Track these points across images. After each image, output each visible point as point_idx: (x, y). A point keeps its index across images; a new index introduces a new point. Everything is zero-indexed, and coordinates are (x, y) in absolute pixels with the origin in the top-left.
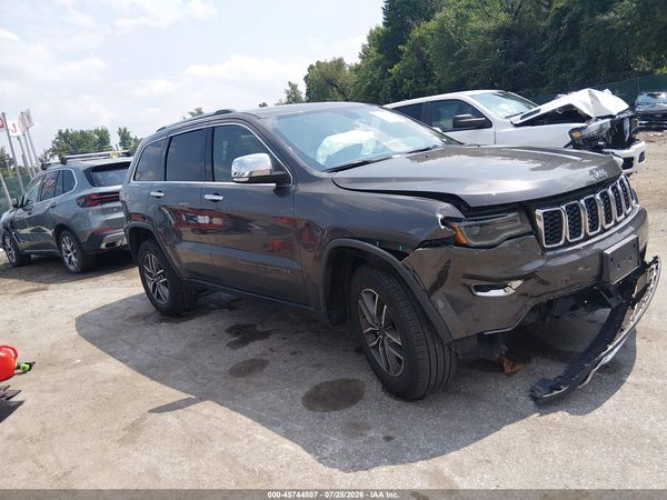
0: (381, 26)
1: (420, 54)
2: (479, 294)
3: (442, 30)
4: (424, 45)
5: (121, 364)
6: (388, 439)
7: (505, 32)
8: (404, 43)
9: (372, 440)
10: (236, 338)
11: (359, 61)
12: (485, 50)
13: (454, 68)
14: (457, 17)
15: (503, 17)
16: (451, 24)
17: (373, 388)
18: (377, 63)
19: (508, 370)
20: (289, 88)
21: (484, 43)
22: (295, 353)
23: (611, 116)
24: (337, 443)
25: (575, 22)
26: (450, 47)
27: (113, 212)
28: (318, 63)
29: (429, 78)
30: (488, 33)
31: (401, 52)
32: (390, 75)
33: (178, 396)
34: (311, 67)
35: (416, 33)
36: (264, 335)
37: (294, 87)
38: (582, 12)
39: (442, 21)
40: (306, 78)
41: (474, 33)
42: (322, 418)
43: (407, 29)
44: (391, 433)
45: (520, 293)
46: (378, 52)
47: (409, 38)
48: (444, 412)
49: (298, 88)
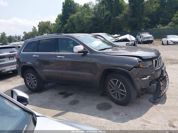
0: (61, 14)
1: (72, 22)
2: (142, 79)
3: (78, 17)
4: (73, 20)
5: (31, 105)
6: (126, 114)
7: (93, 19)
8: (68, 19)
9: (122, 115)
10: (63, 96)
11: (55, 23)
12: (89, 23)
13: (81, 27)
14: (81, 14)
15: (93, 15)
16: (80, 15)
17: (113, 104)
18: (60, 24)
19: (141, 97)
20: (33, 28)
21: (89, 21)
22: (85, 98)
23: (133, 41)
24: (115, 117)
25: (110, 18)
26: (80, 22)
27: (1, 62)
28: (42, 22)
29: (75, 29)
30: (89, 19)
31: (67, 21)
32: (64, 27)
33: (59, 112)
34: (40, 23)
35: (71, 17)
36: (71, 94)
37: (35, 28)
38: (112, 16)
39: (78, 15)
40: (38, 26)
41: (86, 18)
42: (106, 112)
43: (69, 16)
44: (126, 113)
45: (149, 79)
46: (61, 21)
47: (69, 18)
48: (134, 107)
49: (36, 28)
